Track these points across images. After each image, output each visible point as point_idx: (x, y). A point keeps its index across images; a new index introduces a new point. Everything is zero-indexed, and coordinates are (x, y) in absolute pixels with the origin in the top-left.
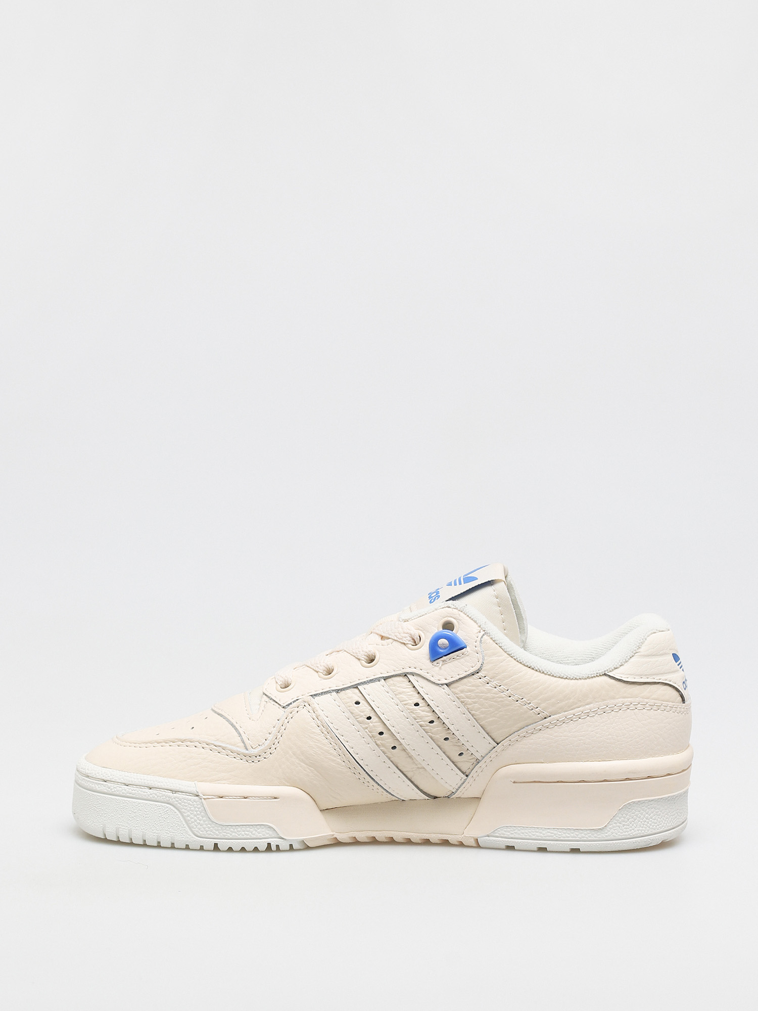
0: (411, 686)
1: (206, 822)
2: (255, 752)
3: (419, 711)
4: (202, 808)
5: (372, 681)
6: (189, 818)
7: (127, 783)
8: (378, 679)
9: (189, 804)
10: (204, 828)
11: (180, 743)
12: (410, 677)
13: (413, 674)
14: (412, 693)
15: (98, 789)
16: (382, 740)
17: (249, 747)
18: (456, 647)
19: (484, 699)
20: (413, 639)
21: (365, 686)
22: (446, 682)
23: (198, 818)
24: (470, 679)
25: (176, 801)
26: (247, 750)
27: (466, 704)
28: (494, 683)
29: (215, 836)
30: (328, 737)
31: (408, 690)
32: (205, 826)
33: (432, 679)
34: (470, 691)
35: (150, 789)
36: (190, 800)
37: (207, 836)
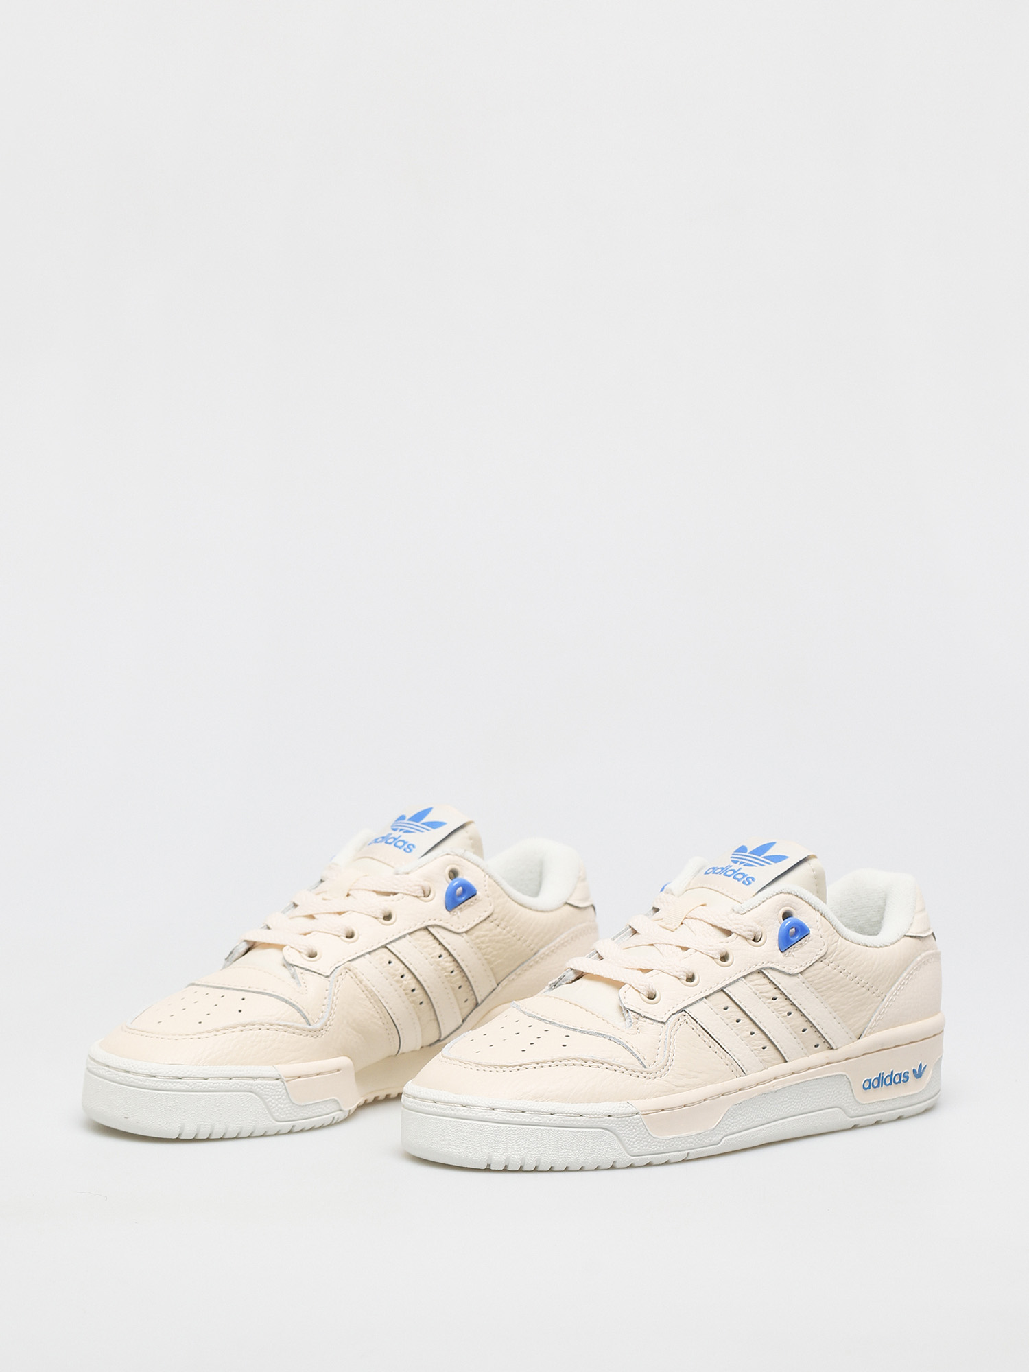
0: (432, 938)
1: (287, 1105)
2: (318, 1026)
3: (443, 963)
4: (284, 1091)
5: (399, 938)
6: (270, 1104)
7: (205, 1076)
8: (404, 936)
9: (271, 1089)
10: (285, 1112)
11: (242, 1028)
12: (430, 929)
13: (433, 926)
14: (434, 945)
15: (174, 1088)
16: (414, 996)
17: (311, 1022)
18: (469, 892)
19: (497, 942)
20: (424, 891)
21: (393, 944)
22: (465, 929)
23: (279, 1102)
24: (485, 925)
25: (260, 1088)
26: (310, 1025)
27: (480, 949)
28: (502, 926)
29: (294, 1118)
30: (372, 1001)
31: (430, 943)
32: (285, 1109)
33: (453, 929)
34: (484, 936)
35: (231, 1079)
36: (272, 1085)
37: (287, 1119)
